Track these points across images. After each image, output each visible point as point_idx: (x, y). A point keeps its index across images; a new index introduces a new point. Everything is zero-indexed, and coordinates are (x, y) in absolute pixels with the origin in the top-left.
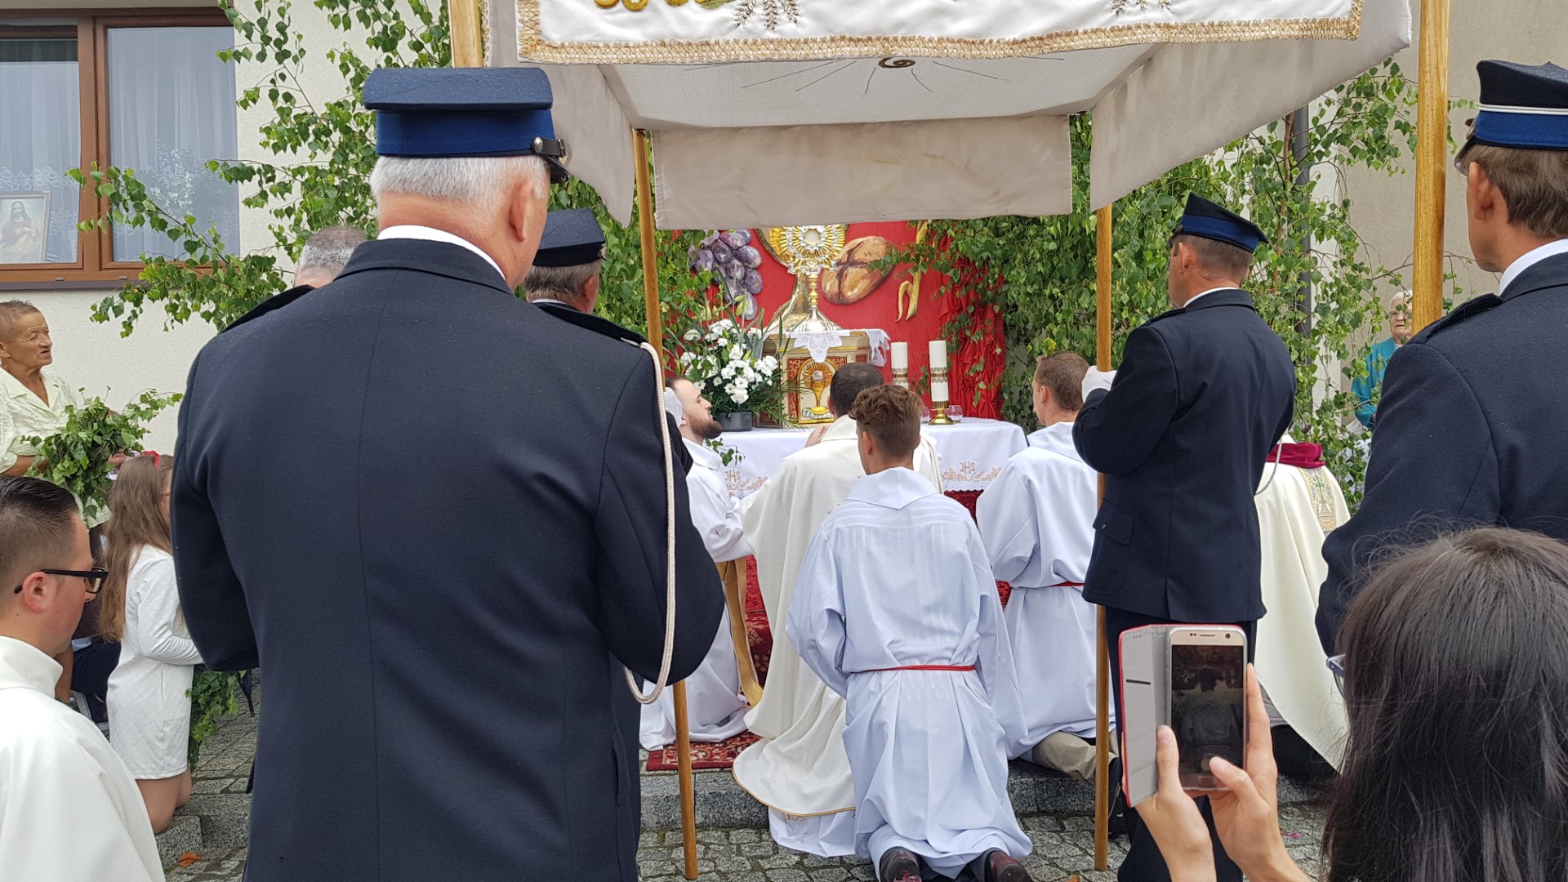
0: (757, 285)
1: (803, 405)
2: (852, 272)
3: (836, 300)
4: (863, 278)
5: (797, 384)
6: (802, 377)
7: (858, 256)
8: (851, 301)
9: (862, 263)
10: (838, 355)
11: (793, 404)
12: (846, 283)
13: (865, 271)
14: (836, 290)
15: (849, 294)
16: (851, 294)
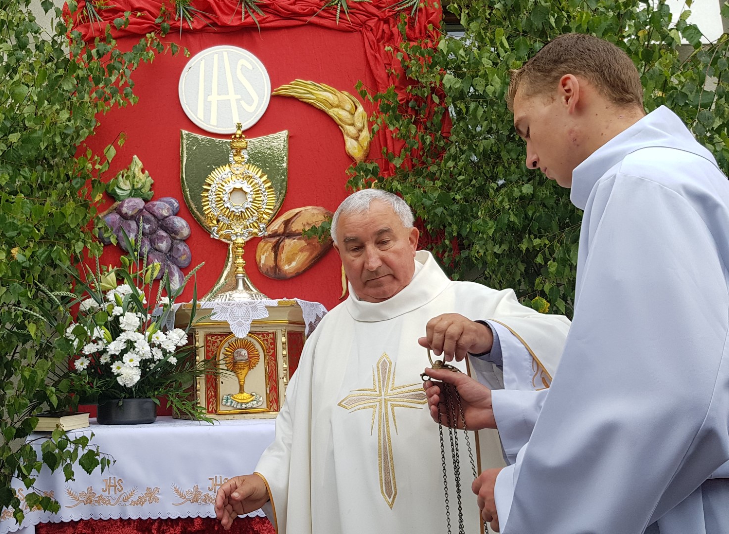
0: (184, 257)
1: (223, 390)
2: (289, 244)
3: (272, 275)
4: (302, 250)
5: (216, 365)
6: (222, 356)
7: (296, 227)
8: (290, 276)
9: (300, 234)
10: (265, 330)
11: (212, 389)
12: (283, 256)
13: (303, 243)
14: (271, 263)
15: (286, 267)
16: (289, 268)
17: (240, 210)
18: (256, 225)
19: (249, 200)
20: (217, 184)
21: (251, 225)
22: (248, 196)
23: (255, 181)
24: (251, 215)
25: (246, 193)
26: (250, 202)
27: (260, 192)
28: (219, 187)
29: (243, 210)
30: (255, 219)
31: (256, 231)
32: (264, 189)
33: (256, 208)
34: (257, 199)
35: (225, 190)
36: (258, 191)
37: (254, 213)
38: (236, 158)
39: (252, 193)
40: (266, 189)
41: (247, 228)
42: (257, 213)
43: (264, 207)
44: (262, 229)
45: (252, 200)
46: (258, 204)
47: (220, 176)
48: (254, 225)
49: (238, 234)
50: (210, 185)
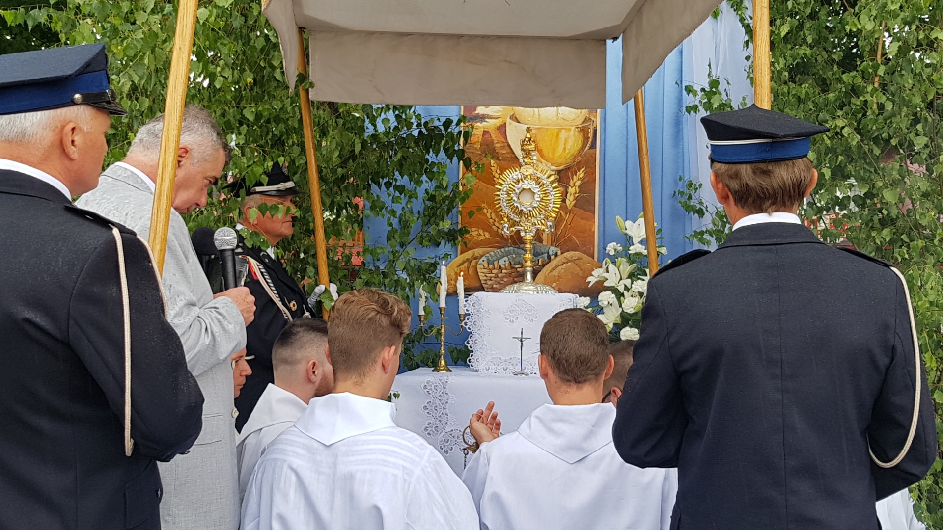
17: (529, 209)
18: (543, 221)
19: (537, 199)
20: (508, 184)
21: (539, 222)
22: (536, 196)
23: (543, 181)
24: (539, 213)
25: (534, 193)
26: (538, 201)
27: (547, 191)
28: (510, 187)
29: (531, 209)
30: (542, 217)
31: (543, 227)
32: (551, 189)
33: (543, 207)
34: (544, 198)
35: (515, 191)
36: (545, 190)
37: (542, 211)
38: (526, 160)
39: (539, 193)
40: (554, 188)
41: (536, 225)
42: (544, 211)
43: (551, 205)
44: (549, 226)
45: (539, 199)
46: (545, 203)
47: (511, 176)
48: (541, 223)
49: (527, 231)
50: (501, 185)
